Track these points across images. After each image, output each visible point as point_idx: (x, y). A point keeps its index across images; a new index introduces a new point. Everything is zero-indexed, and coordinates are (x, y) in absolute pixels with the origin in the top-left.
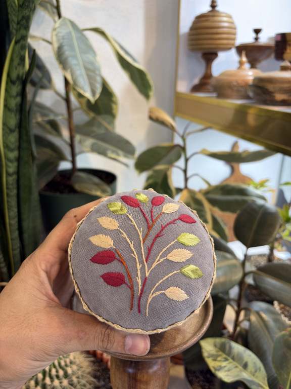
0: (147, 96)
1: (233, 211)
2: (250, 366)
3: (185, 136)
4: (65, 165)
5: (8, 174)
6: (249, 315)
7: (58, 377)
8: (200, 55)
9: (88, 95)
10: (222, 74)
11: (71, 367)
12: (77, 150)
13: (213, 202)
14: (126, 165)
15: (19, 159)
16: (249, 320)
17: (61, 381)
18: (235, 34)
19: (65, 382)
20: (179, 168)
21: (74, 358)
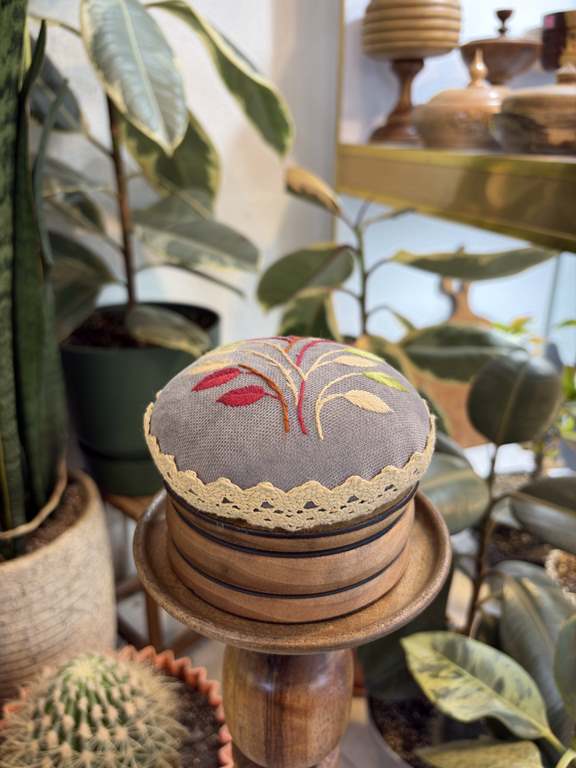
0: (280, 147)
1: (462, 378)
2: (510, 687)
3: (360, 227)
4: (112, 295)
7: (105, 722)
11: (133, 702)
13: (421, 362)
14: (239, 293)
15: (14, 265)
17: (112, 730)
18: (458, 19)
19: (122, 733)
20: (351, 293)
21: (140, 684)
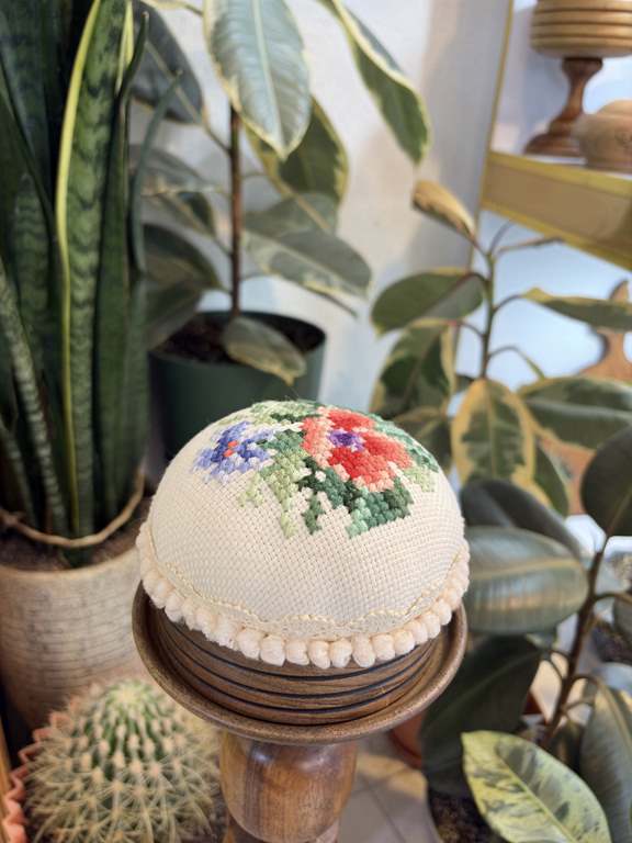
0: (416, 155)
1: (587, 444)
2: (575, 813)
3: (493, 254)
5: (75, 304)
6: (594, 694)
7: (141, 755)
8: (557, 62)
9: (274, 138)
10: (605, 110)
11: (173, 738)
12: (245, 268)
13: (543, 417)
14: (353, 313)
15: (98, 272)
16: (592, 705)
17: (146, 764)
19: (156, 769)
20: (474, 329)
21: (184, 721)
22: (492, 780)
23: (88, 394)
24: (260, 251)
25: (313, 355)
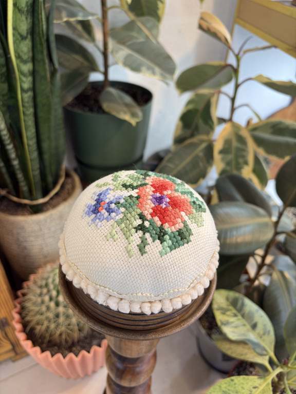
2: (260, 328)
3: (240, 56)
4: (96, 77)
5: (22, 90)
6: (272, 271)
12: (111, 59)
13: (259, 142)
15: (34, 73)
20: (227, 95)
22: (224, 311)
23: (34, 135)
24: (119, 53)
25: (146, 107)
